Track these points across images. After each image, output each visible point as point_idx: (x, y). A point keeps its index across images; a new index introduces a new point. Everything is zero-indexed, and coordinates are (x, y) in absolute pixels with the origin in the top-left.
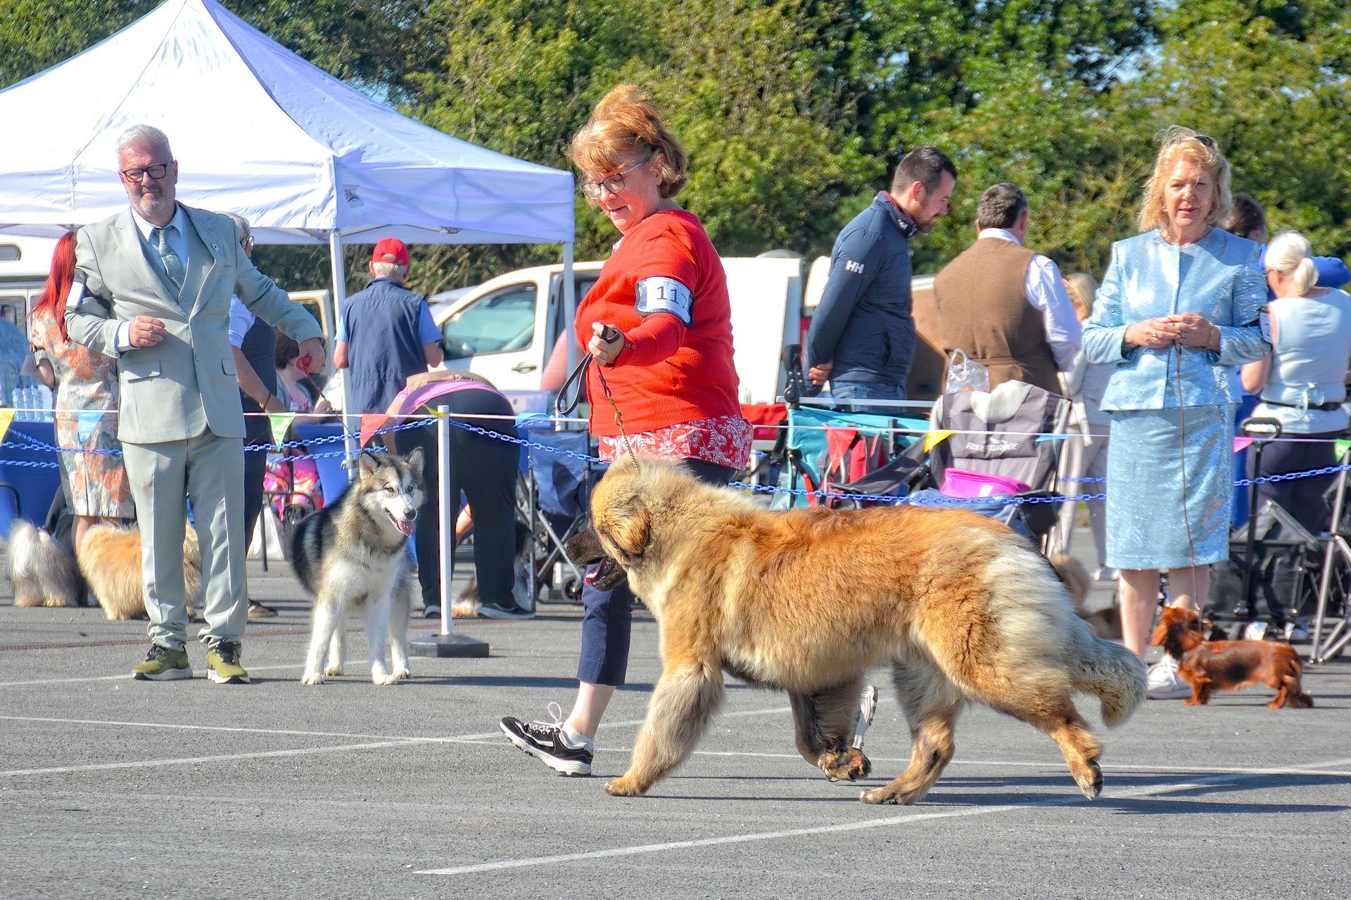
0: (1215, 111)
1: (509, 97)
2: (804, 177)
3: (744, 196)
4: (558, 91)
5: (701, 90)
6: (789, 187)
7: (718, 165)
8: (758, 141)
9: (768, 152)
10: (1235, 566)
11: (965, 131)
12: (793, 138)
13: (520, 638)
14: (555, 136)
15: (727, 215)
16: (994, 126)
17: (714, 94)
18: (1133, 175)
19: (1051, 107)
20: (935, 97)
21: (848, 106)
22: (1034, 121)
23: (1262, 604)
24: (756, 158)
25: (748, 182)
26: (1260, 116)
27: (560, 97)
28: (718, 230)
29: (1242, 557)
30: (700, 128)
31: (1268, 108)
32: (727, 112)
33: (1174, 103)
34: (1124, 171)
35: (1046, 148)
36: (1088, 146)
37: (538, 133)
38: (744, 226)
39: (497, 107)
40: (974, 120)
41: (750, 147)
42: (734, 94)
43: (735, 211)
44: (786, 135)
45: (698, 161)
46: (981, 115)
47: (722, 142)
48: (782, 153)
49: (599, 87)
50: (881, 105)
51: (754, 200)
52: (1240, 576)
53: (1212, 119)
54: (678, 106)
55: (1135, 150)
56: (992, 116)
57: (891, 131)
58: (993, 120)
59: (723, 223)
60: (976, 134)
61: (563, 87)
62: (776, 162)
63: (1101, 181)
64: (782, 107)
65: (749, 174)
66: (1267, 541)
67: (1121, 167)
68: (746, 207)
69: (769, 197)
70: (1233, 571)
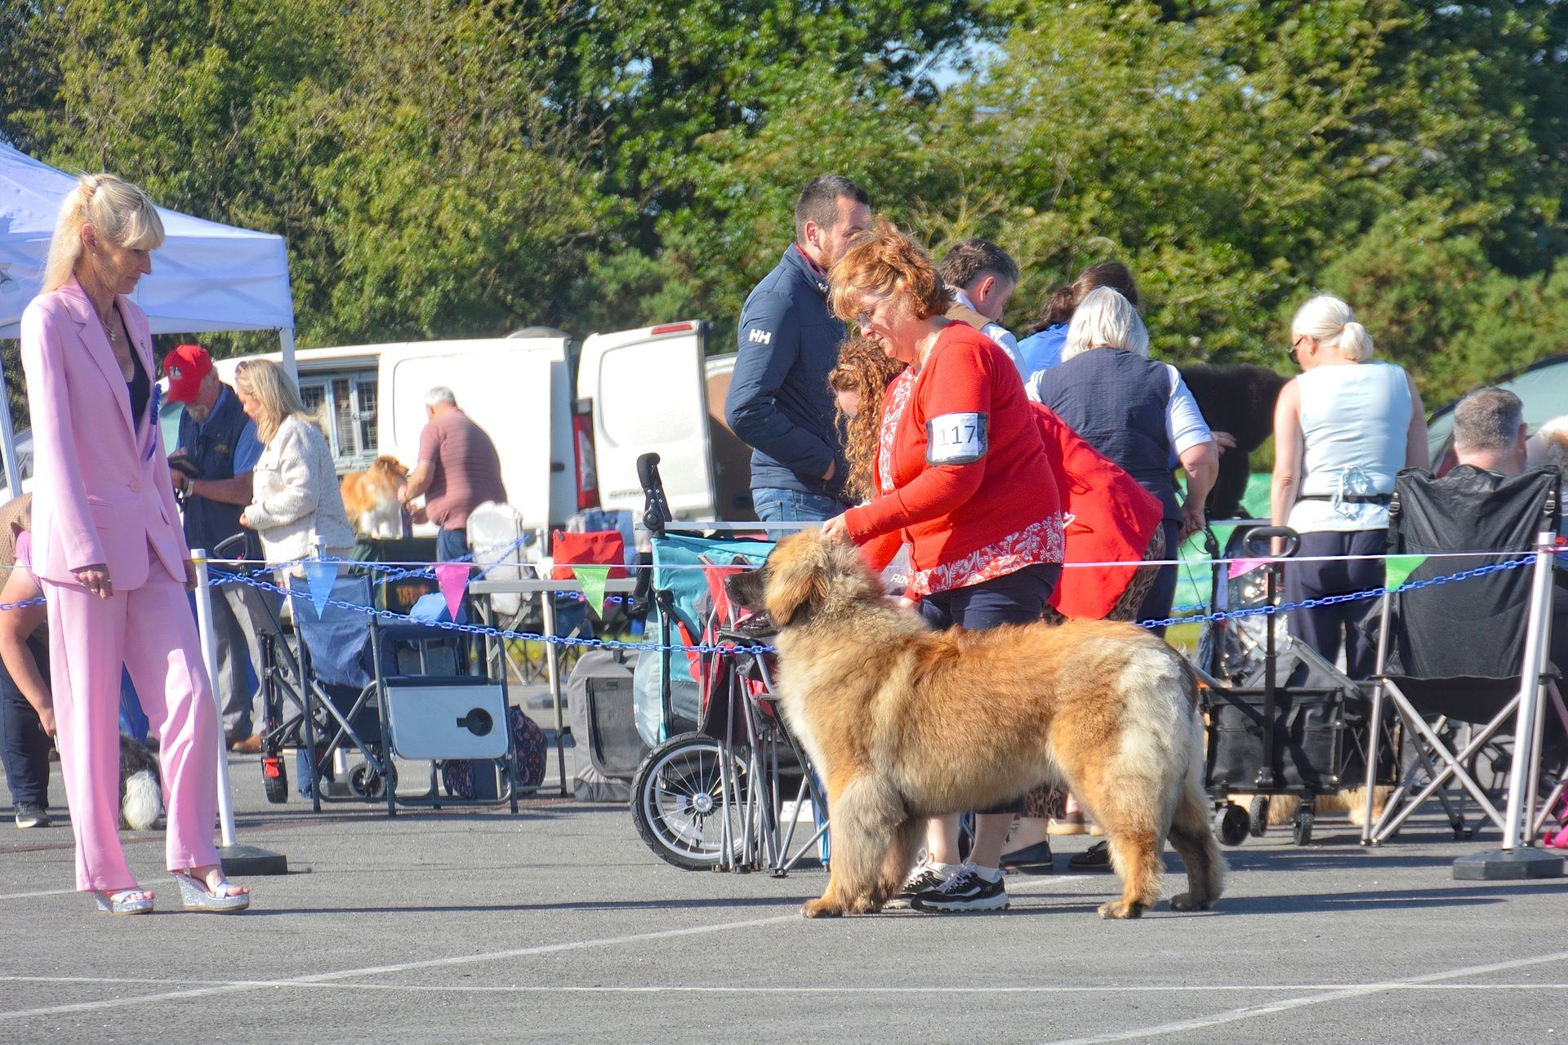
0: (1081, 121)
1: (147, 138)
2: (545, 230)
3: (469, 258)
4: (211, 127)
5: (399, 120)
6: (527, 243)
7: (431, 218)
8: (479, 184)
9: (496, 199)
10: (1252, 722)
11: (754, 161)
12: (527, 179)
13: (316, 847)
14: (212, 187)
15: (451, 284)
16: (791, 152)
17: (416, 124)
18: (981, 210)
19: (864, 125)
20: (695, 115)
21: (594, 133)
22: (843, 145)
23: (1290, 771)
24: (482, 207)
25: (476, 239)
26: (1144, 126)
27: (214, 135)
28: (440, 305)
29: (1261, 711)
30: (404, 172)
31: (1153, 115)
32: (435, 147)
33: (1028, 113)
34: (969, 207)
35: (862, 180)
36: (918, 174)
37: (191, 183)
38: (472, 296)
39: (132, 151)
40: (762, 145)
41: (471, 192)
42: (442, 124)
43: (460, 279)
44: (515, 176)
45: (405, 215)
46: (772, 138)
47: (435, 188)
48: (515, 200)
49: (262, 121)
50: (624, 129)
51: (483, 261)
52: (1259, 735)
53: (1081, 132)
54: (372, 141)
55: (979, 178)
56: (787, 138)
57: (640, 163)
58: (788, 144)
59: (445, 295)
60: (766, 164)
61: (215, 122)
62: (506, 212)
63: (939, 220)
64: (506, 138)
65: (475, 229)
66: (1290, 689)
67: (964, 201)
68: (474, 273)
69: (501, 256)
70: (1249, 729)
